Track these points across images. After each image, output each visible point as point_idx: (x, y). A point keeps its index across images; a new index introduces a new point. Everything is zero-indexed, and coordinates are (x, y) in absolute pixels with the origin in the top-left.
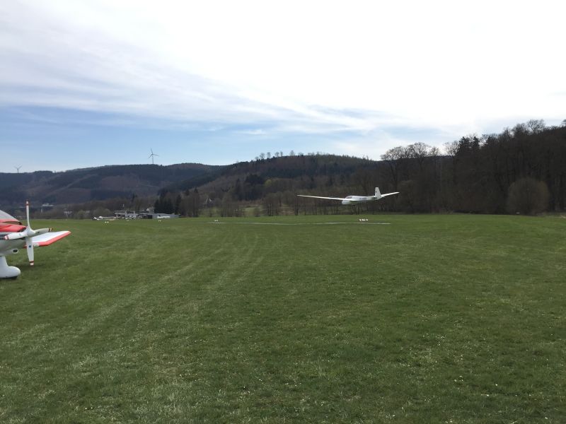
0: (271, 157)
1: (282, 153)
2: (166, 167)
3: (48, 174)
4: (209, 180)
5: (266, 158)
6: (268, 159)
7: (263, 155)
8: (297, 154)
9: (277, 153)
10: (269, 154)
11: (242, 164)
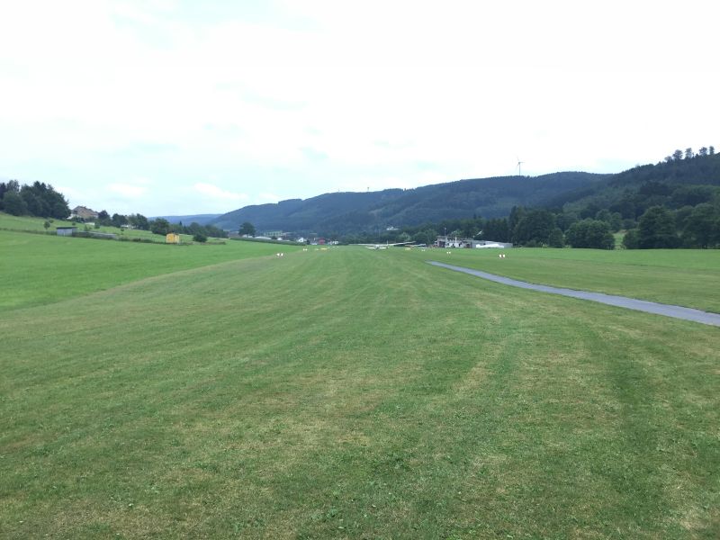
0: (694, 155)
1: (712, 149)
2: (535, 178)
3: (397, 192)
4: (590, 193)
5: (683, 158)
6: (687, 158)
7: (678, 153)
9: (704, 149)
10: (689, 151)
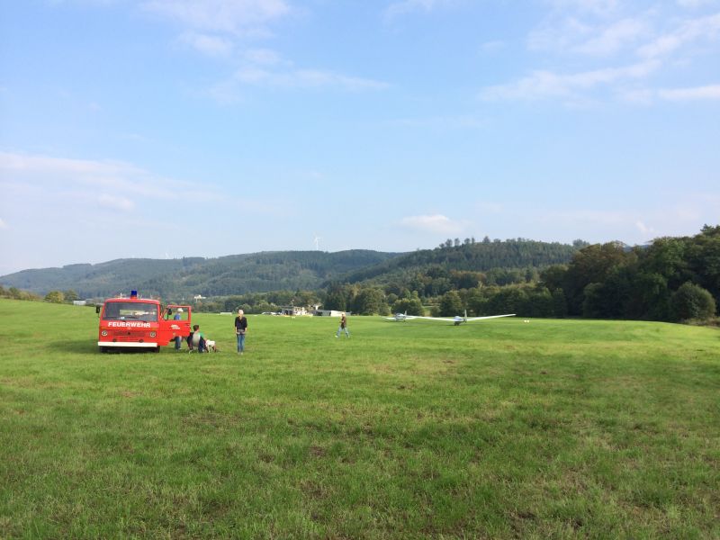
0: (461, 244)
1: (473, 240)
2: (332, 254)
3: (199, 260)
4: (384, 271)
5: (453, 245)
6: (455, 246)
7: (449, 242)
8: (492, 241)
9: (468, 240)
10: (457, 240)
11: (424, 252)
